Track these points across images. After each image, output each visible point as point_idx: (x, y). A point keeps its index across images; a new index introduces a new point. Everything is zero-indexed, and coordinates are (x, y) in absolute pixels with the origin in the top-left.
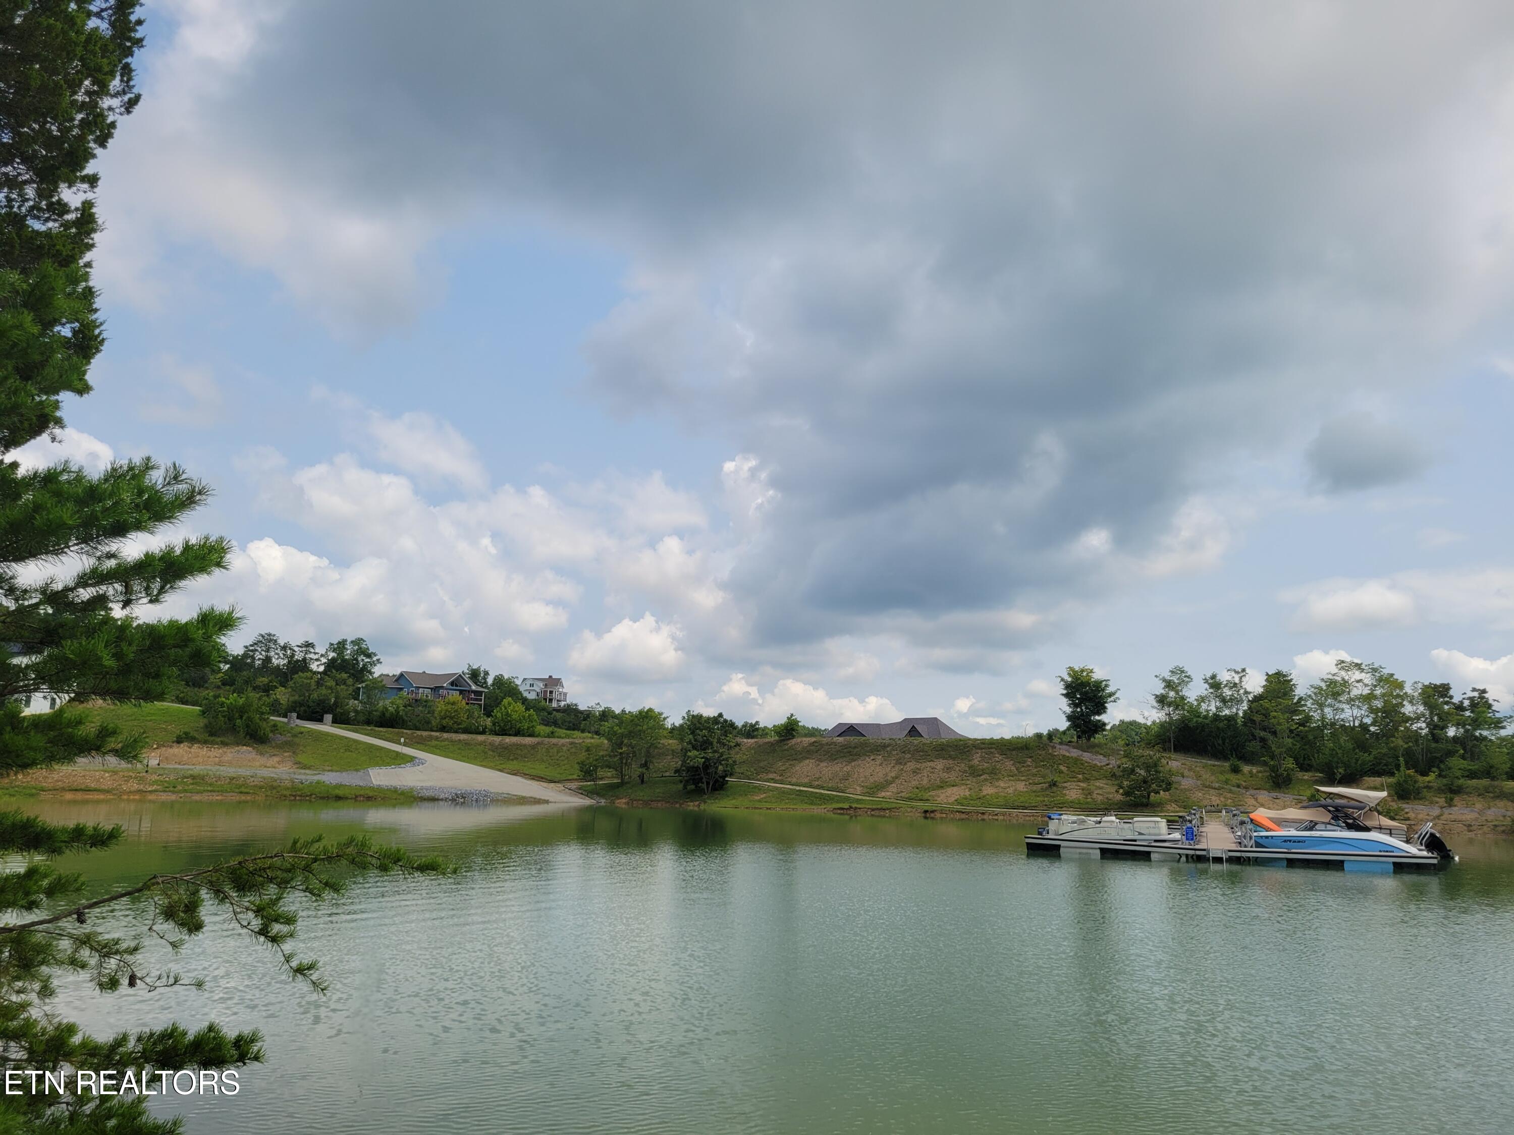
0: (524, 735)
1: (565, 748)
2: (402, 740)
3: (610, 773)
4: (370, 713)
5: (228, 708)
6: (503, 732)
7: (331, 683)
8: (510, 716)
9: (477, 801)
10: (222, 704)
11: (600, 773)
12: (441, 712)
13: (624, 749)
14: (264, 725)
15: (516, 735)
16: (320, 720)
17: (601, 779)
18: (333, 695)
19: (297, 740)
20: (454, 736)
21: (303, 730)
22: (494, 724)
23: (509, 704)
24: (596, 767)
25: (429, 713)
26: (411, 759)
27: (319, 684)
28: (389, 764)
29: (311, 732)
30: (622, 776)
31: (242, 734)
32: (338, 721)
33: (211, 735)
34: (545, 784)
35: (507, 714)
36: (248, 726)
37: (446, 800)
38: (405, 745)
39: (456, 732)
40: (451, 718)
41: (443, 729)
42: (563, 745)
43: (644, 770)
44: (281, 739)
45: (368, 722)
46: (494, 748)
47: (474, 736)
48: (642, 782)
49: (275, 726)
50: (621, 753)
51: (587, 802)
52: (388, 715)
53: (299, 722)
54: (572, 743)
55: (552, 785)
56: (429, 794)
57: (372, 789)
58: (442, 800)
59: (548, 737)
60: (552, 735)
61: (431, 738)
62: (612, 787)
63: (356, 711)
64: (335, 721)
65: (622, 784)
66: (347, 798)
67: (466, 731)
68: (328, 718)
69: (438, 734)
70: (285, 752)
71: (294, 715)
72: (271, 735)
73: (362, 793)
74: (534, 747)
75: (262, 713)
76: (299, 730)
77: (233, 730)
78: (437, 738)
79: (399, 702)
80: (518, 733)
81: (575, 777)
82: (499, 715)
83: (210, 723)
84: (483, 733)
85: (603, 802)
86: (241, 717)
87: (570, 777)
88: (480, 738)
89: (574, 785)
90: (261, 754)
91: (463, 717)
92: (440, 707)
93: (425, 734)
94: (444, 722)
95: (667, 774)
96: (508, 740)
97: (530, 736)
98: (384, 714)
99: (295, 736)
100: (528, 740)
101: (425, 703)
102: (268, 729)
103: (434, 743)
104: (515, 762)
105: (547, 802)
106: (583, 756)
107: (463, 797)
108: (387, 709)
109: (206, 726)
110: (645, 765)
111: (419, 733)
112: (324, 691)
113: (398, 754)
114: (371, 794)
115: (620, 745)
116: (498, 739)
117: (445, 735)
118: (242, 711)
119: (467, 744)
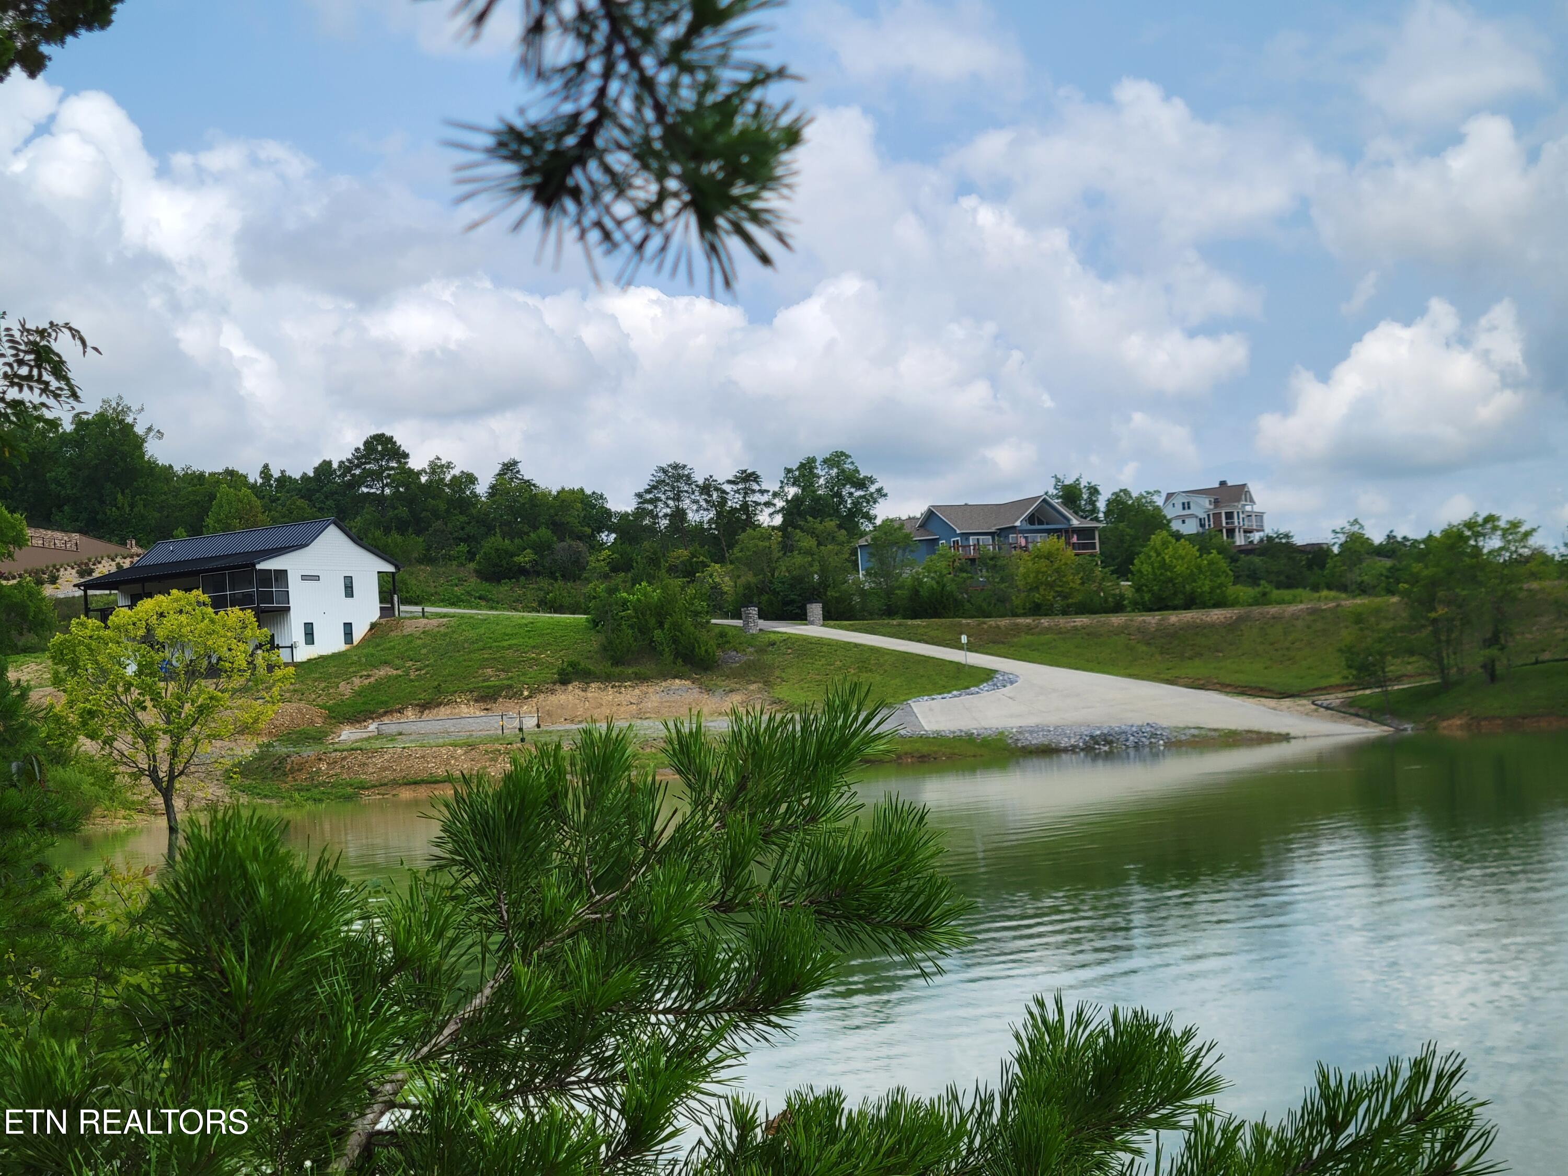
0: (1204, 606)
1: (1300, 623)
2: (964, 639)
3: (1414, 665)
4: (889, 593)
5: (635, 609)
6: (1161, 604)
7: (808, 542)
8: (1171, 568)
9: (1137, 746)
10: (624, 604)
11: (1394, 667)
12: (1025, 576)
13: (1441, 611)
14: (703, 635)
15: (1187, 606)
16: (801, 616)
17: (1399, 679)
18: (816, 567)
19: (767, 658)
20: (1062, 621)
21: (773, 636)
22: (1138, 590)
23: (1165, 544)
24: (1383, 655)
25: (1002, 580)
26: (987, 675)
27: (787, 547)
28: (943, 689)
29: (789, 641)
30: (1443, 670)
31: (668, 656)
32: (831, 616)
33: (617, 662)
34: (1272, 703)
35: (1163, 565)
36: (675, 641)
37: (1073, 749)
38: (970, 648)
39: (1065, 612)
40: (1051, 585)
41: (1037, 610)
42: (1295, 617)
43: (1494, 651)
44: (738, 659)
45: (890, 612)
46: (1147, 637)
47: (1102, 618)
48: (1493, 677)
49: (722, 635)
50: (1434, 621)
51: (1371, 731)
52: (924, 592)
53: (763, 624)
54: (1313, 611)
55: (1287, 702)
56: (1037, 740)
57: (924, 739)
58: (1065, 750)
59: (1256, 602)
60: (1263, 599)
61: (1017, 630)
62: (1420, 696)
63: (863, 593)
64: (829, 617)
65: (1446, 686)
66: (881, 762)
67: (1084, 609)
68: (815, 610)
69: (1029, 620)
70: (750, 682)
71: (754, 611)
72: (719, 653)
73: (907, 748)
74: (1232, 626)
75: (696, 614)
76: (765, 638)
77: (652, 649)
78: (1029, 629)
79: (942, 565)
80: (1190, 603)
81: (1335, 680)
82: (1146, 568)
83: (610, 643)
84: (1118, 608)
85: (1409, 728)
86: (661, 625)
87: (1324, 683)
88: (1117, 620)
89: (1335, 699)
90: (709, 691)
91: (1074, 581)
92: (1023, 567)
93: (1004, 622)
94: (1037, 596)
95: (1546, 656)
96: (1174, 618)
97: (1217, 605)
98: (916, 592)
99: (761, 651)
100: (1216, 615)
101: (992, 563)
102: (713, 643)
103: (1026, 638)
104: (1197, 662)
105: (1286, 738)
106: (1347, 635)
107: (1110, 743)
108: (920, 582)
109: (605, 649)
110: (1493, 641)
111: (992, 622)
112: (799, 560)
113: (959, 668)
114: (925, 750)
115: (1429, 603)
116: (1152, 619)
117: (1045, 622)
118: (661, 612)
119: (1091, 634)
